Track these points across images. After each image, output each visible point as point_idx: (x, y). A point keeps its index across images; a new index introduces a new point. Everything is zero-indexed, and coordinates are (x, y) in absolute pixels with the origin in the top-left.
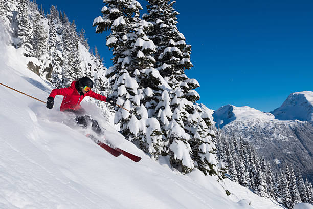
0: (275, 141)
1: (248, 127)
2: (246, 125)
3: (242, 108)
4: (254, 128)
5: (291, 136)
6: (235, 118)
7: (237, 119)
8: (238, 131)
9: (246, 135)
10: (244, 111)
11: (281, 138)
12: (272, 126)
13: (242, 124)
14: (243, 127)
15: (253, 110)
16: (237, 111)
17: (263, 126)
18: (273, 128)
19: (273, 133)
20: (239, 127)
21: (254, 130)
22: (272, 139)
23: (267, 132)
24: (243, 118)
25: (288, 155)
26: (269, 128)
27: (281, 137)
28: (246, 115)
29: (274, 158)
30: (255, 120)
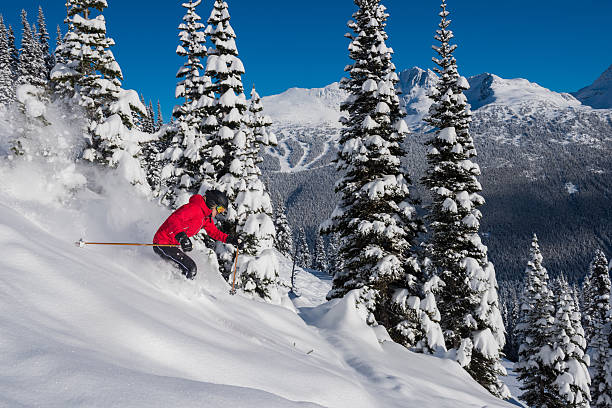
0: (573, 147)
1: (520, 117)
2: (515, 112)
3: (512, 82)
4: (530, 119)
5: (607, 139)
6: (494, 100)
7: (498, 101)
8: (495, 124)
9: (511, 133)
10: (515, 87)
11: (586, 142)
12: (570, 116)
13: (506, 112)
14: (508, 117)
15: (534, 86)
16: (501, 86)
17: (550, 116)
18: (572, 122)
19: (569, 131)
20: (500, 115)
21: (530, 123)
22: (566, 142)
23: (557, 128)
24: (511, 99)
25: (596, 176)
26: (564, 120)
27: (586, 139)
28: (517, 94)
29: (565, 181)
30: (536, 105)
